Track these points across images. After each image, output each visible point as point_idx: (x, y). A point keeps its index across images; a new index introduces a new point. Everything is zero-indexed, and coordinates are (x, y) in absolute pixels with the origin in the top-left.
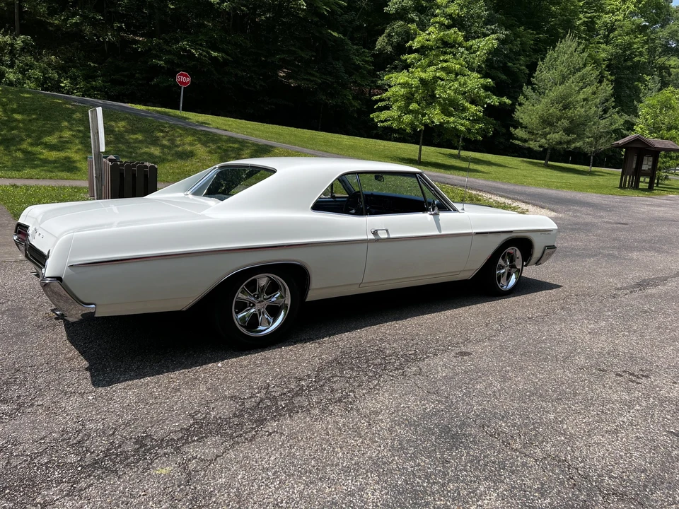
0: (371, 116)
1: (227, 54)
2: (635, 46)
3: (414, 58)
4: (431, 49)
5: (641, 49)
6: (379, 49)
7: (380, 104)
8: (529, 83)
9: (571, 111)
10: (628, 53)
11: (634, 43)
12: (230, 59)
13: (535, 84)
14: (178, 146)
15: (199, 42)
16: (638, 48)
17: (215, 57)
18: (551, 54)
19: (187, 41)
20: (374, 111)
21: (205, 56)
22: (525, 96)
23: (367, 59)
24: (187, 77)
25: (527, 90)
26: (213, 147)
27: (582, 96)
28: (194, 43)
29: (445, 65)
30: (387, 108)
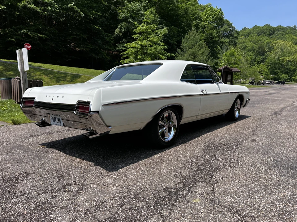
0: (121, 61)
1: (46, 36)
2: (213, 34)
3: (137, 36)
4: (144, 33)
5: (216, 35)
6: (116, 34)
7: (124, 56)
8: (180, 48)
9: (197, 59)
10: (211, 37)
11: (213, 33)
12: (48, 38)
13: (181, 48)
14: (33, 77)
15: (32, 30)
16: (215, 35)
17: (41, 37)
18: (186, 36)
19: (26, 30)
20: (122, 59)
21: (36, 37)
22: (179, 53)
23: (112, 38)
24: (29, 45)
25: (179, 51)
26: (52, 76)
27: (200, 53)
28: (30, 31)
29: (150, 39)
30: (127, 58)
